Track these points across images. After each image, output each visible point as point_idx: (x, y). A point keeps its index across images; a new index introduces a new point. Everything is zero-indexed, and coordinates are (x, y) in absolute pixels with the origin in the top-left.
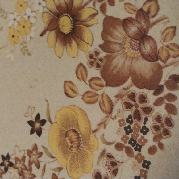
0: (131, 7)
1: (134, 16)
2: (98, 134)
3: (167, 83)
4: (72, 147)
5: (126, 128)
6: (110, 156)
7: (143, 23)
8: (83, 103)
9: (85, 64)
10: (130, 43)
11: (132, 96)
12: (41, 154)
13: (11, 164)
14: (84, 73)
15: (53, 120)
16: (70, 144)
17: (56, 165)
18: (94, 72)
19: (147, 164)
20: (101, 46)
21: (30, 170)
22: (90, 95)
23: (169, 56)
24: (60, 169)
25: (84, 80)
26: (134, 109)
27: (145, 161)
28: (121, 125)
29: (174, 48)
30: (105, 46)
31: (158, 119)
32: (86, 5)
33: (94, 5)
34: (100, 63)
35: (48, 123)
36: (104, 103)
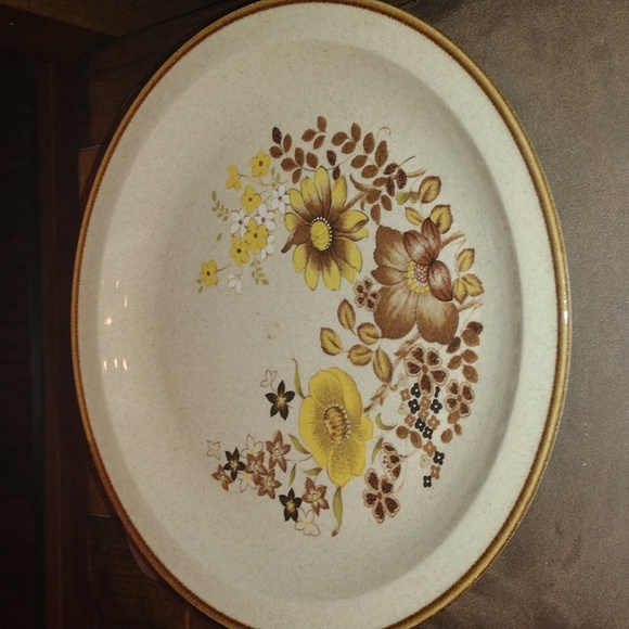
0: (415, 215)
1: (418, 229)
2: (373, 414)
3: (464, 334)
4: (334, 434)
5: (410, 404)
6: (389, 448)
7: (430, 240)
8: (350, 364)
9: (352, 302)
10: (415, 270)
11: (419, 354)
12: (288, 448)
13: (242, 467)
14: (350, 315)
15: (305, 393)
16: (331, 431)
17: (311, 465)
18: (364, 315)
19: (439, 458)
20: (374, 273)
21: (272, 474)
22: (359, 351)
23: (466, 294)
24: (318, 470)
25: (350, 328)
26: (421, 373)
27: (437, 454)
28: (404, 399)
29: (473, 281)
30: (380, 274)
31: (454, 389)
32: (350, 205)
33: (362, 207)
34: (373, 300)
35: (297, 397)
36: (379, 364)
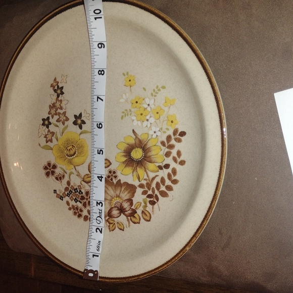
0: (138, 207)
4: (67, 150)
5: (77, 189)
6: (64, 176)
10: (119, 202)
12: (63, 123)
13: (58, 96)
15: (82, 136)
17: (59, 136)
20: (120, 180)
21: (56, 114)
23: (110, 223)
26: (86, 197)
27: (63, 198)
28: (78, 186)
29: (114, 227)
31: (81, 210)
32: (147, 173)
33: (145, 179)
34: (110, 179)
35: (80, 131)
36: (88, 177)
